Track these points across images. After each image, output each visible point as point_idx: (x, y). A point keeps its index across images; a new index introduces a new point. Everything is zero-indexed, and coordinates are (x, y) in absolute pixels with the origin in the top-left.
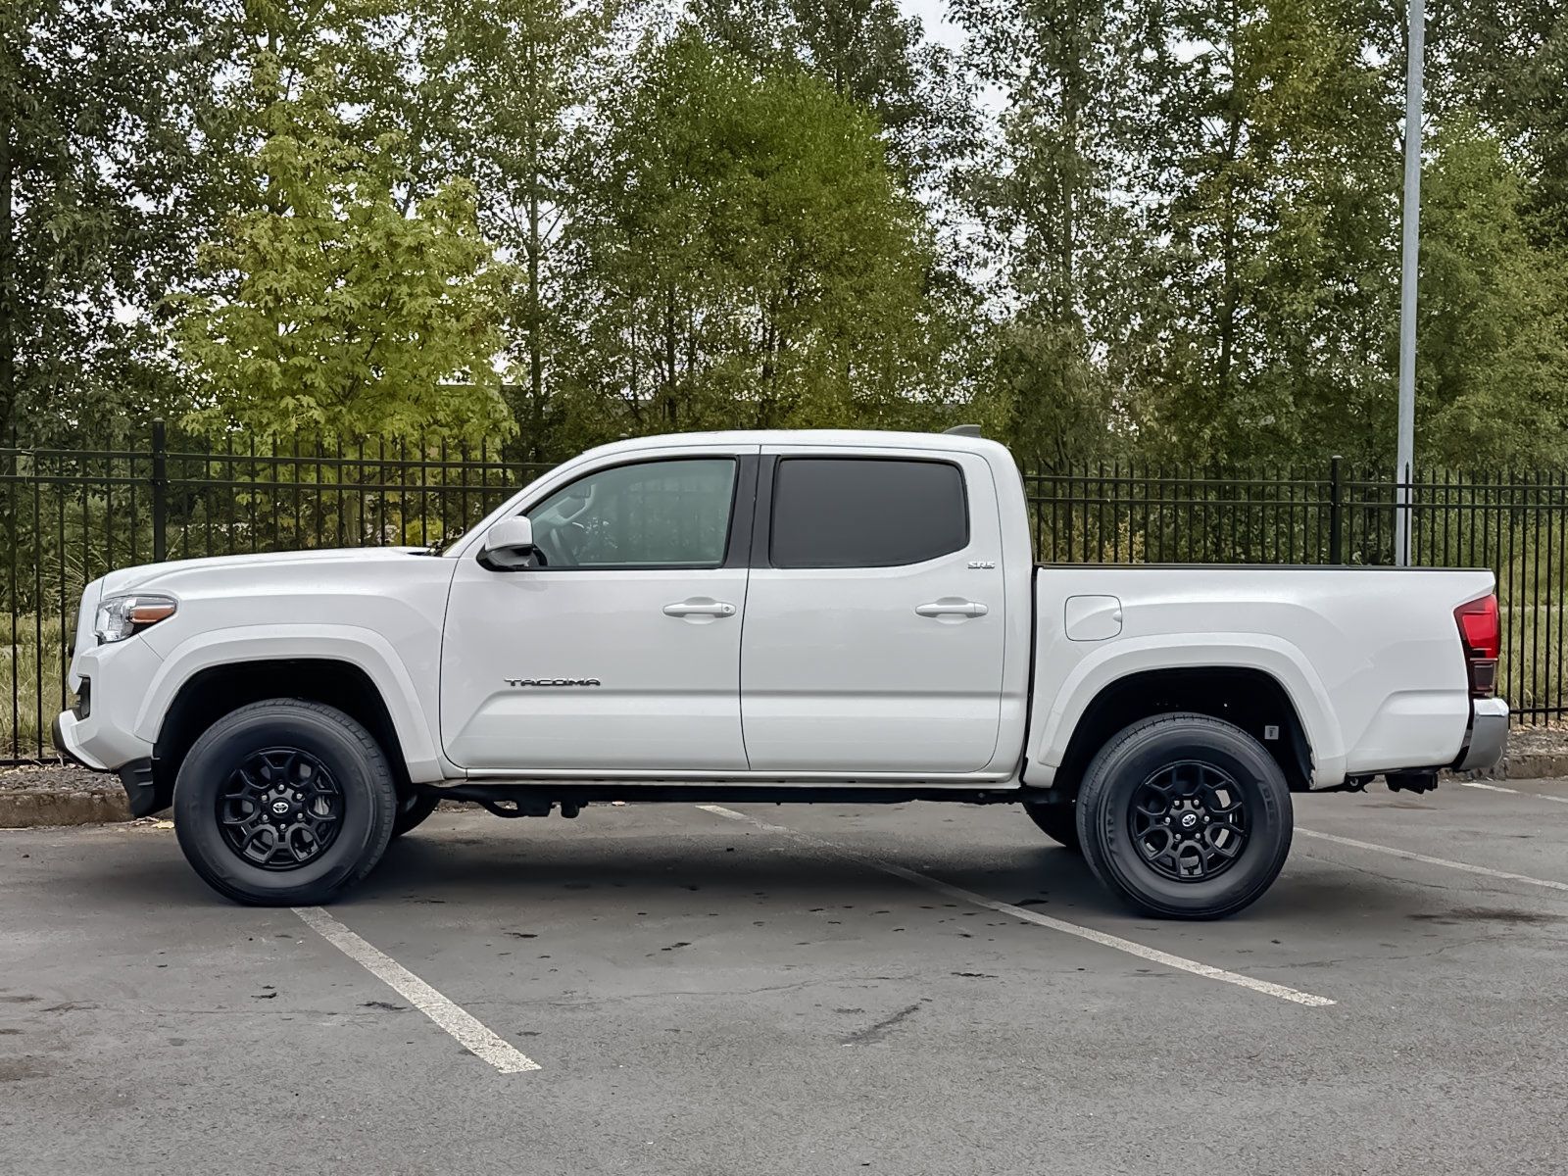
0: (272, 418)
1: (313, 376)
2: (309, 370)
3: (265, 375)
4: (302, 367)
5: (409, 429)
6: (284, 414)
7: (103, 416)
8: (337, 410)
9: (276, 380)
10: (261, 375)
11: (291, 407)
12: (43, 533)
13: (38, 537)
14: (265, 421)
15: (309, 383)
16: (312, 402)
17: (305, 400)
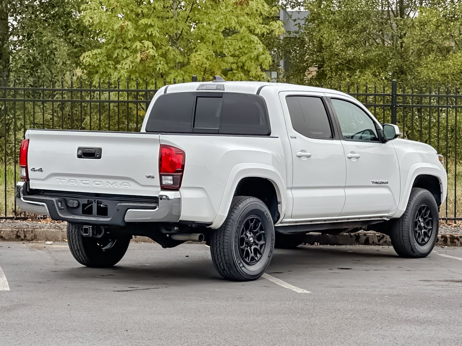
0: (128, 53)
1: (152, 29)
2: (151, 26)
3: (124, 30)
4: (146, 24)
5: (205, 61)
6: (135, 51)
7: (51, 52)
8: (167, 48)
9: (130, 33)
10: (122, 30)
11: (138, 47)
12: (19, 119)
13: (15, 121)
14: (125, 56)
15: (149, 34)
16: (150, 44)
17: (147, 43)
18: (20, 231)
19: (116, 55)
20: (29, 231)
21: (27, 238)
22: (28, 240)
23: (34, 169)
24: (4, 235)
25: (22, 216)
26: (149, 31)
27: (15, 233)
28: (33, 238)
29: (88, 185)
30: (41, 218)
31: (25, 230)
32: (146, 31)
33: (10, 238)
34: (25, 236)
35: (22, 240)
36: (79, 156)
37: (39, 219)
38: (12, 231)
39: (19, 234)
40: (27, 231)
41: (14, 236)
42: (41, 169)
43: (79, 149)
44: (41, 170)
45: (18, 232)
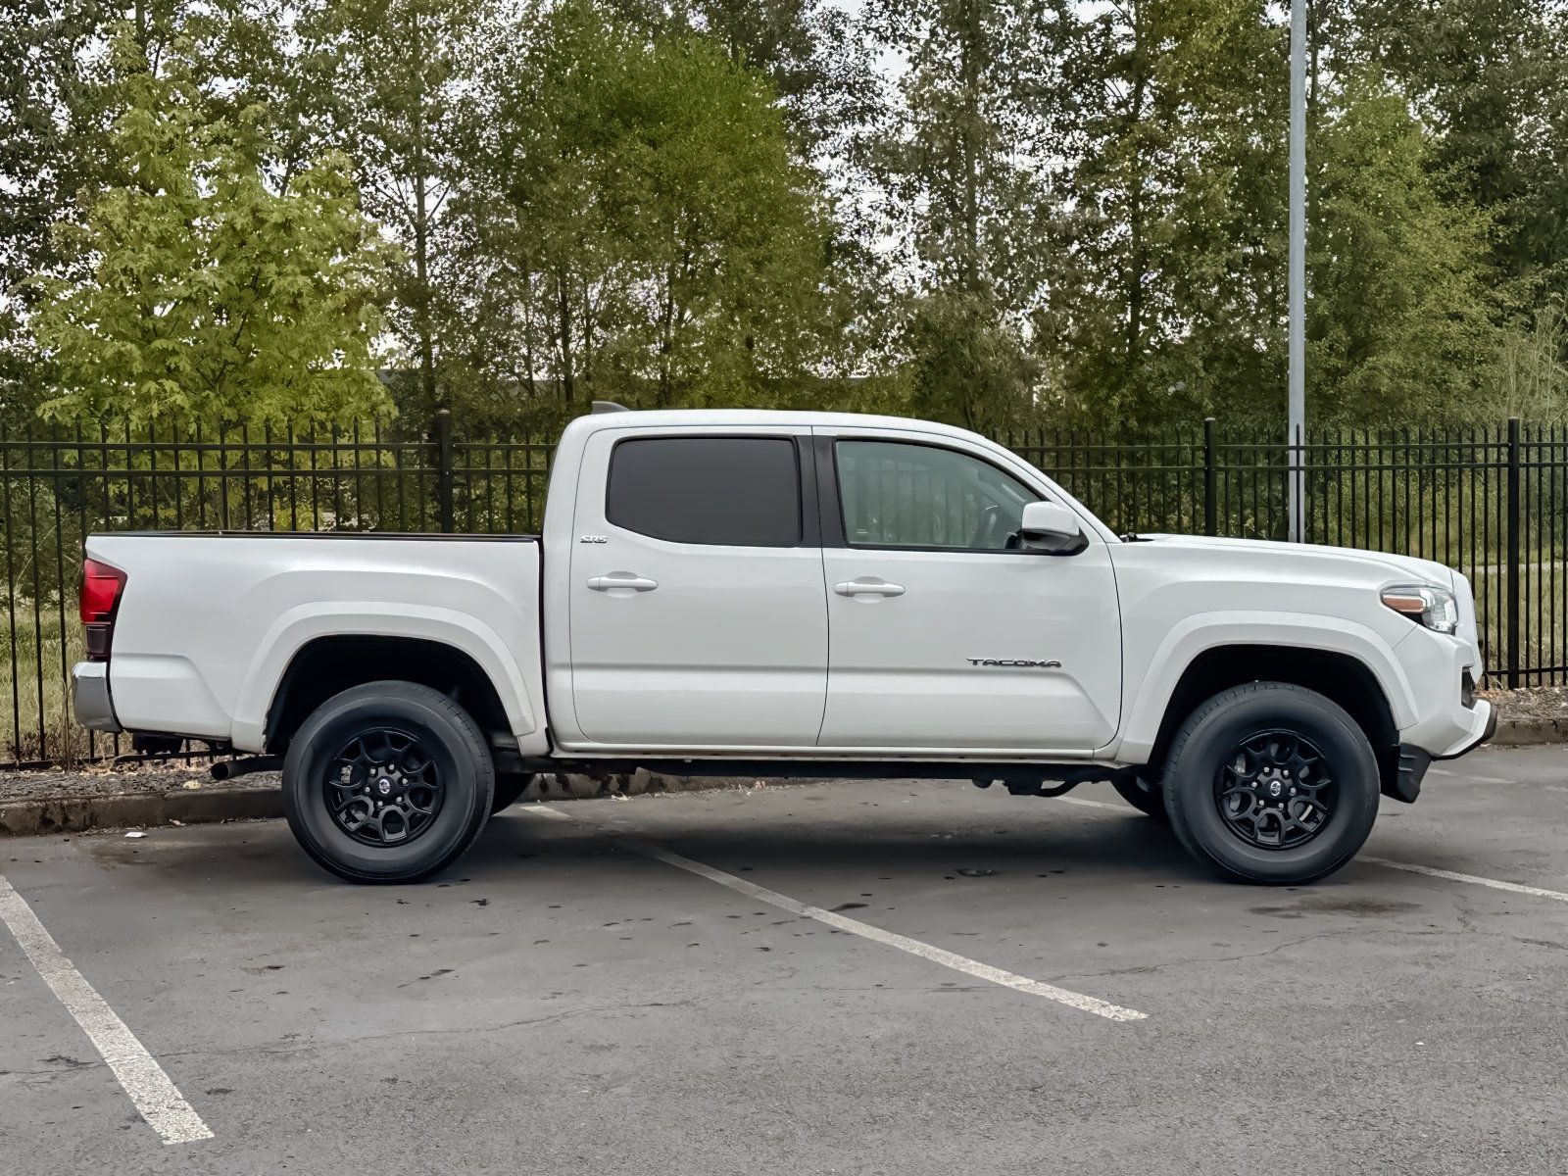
0: (132, 402)
1: (178, 359)
2: (175, 352)
3: (124, 359)
4: (166, 350)
6: (146, 399)
8: (204, 394)
9: (136, 363)
10: (120, 358)
11: (153, 391)
14: (124, 406)
15: (173, 366)
16: (175, 386)
17: (169, 384)
18: (51, 807)
19: (107, 407)
20: (76, 805)
21: (71, 824)
22: (76, 830)
24: (8, 823)
25: (36, 759)
26: (172, 361)
27: (40, 812)
28: (88, 822)
30: (86, 761)
31: (65, 802)
32: (164, 362)
33: (26, 828)
34: (66, 820)
35: (59, 830)
37: (80, 762)
38: (29, 810)
39: (48, 815)
40: (69, 806)
41: (37, 822)
45: (45, 809)
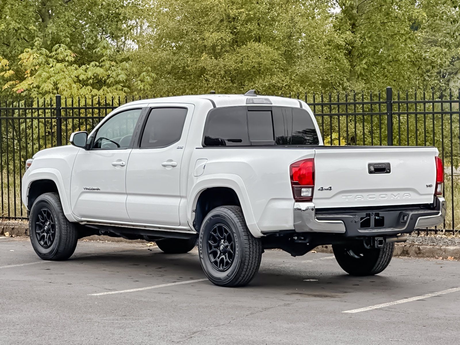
23: (322, 188)
29: (375, 199)
36: (371, 172)
42: (331, 187)
43: (370, 165)
44: (330, 189)
